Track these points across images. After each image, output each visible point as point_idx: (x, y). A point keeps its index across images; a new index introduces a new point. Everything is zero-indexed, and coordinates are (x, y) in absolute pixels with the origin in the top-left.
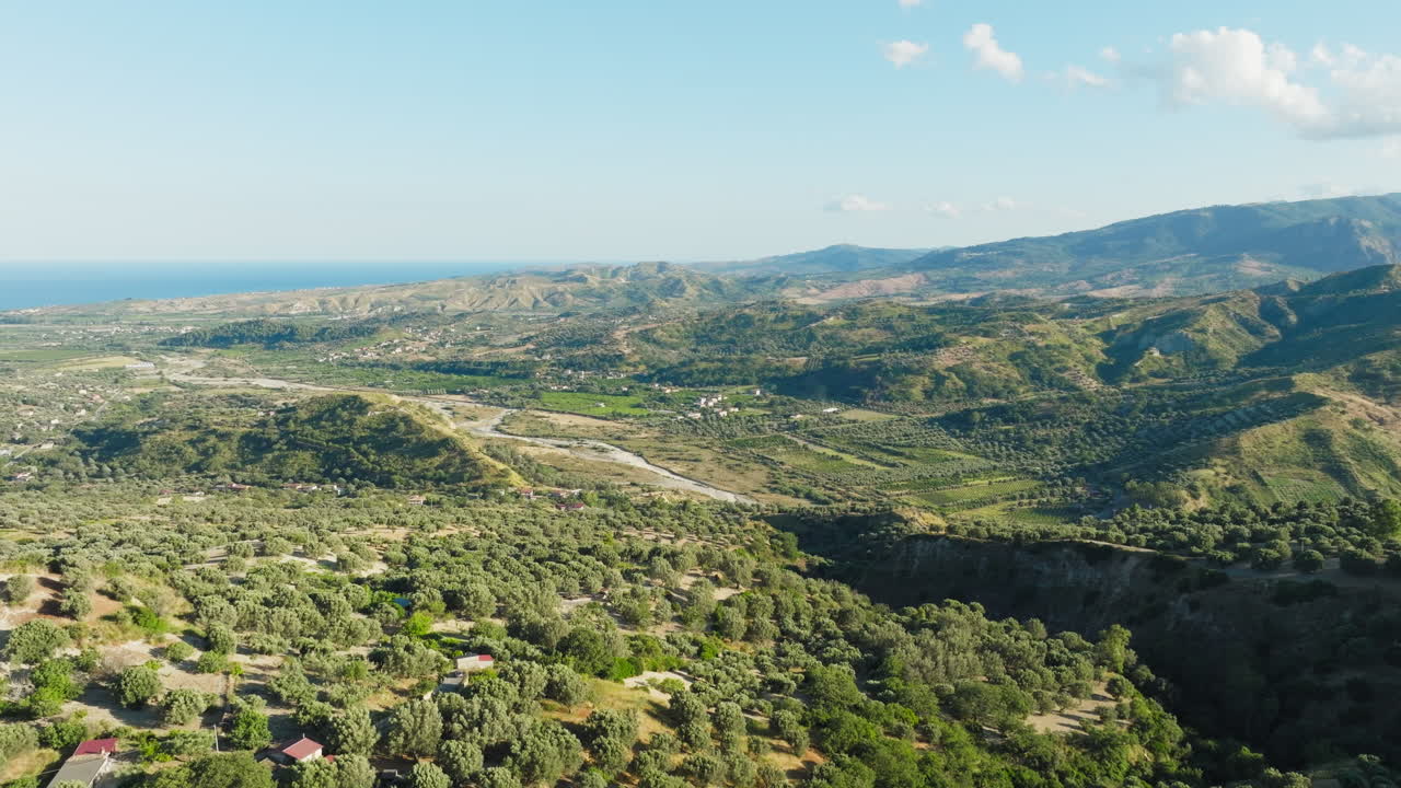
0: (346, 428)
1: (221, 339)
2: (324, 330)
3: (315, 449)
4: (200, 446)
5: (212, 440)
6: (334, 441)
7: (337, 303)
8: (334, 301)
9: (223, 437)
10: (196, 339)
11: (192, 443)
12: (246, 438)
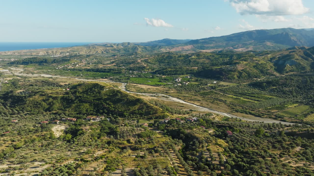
0: (98, 95)
1: (26, 62)
2: (55, 60)
3: (89, 102)
4: (48, 102)
5: (51, 100)
6: (96, 100)
7: (51, 52)
8: (50, 52)
9: (55, 98)
10: (18, 63)
11: (44, 101)
12: (63, 98)
